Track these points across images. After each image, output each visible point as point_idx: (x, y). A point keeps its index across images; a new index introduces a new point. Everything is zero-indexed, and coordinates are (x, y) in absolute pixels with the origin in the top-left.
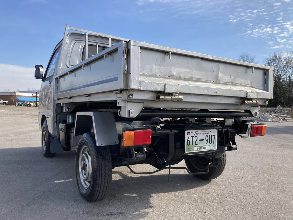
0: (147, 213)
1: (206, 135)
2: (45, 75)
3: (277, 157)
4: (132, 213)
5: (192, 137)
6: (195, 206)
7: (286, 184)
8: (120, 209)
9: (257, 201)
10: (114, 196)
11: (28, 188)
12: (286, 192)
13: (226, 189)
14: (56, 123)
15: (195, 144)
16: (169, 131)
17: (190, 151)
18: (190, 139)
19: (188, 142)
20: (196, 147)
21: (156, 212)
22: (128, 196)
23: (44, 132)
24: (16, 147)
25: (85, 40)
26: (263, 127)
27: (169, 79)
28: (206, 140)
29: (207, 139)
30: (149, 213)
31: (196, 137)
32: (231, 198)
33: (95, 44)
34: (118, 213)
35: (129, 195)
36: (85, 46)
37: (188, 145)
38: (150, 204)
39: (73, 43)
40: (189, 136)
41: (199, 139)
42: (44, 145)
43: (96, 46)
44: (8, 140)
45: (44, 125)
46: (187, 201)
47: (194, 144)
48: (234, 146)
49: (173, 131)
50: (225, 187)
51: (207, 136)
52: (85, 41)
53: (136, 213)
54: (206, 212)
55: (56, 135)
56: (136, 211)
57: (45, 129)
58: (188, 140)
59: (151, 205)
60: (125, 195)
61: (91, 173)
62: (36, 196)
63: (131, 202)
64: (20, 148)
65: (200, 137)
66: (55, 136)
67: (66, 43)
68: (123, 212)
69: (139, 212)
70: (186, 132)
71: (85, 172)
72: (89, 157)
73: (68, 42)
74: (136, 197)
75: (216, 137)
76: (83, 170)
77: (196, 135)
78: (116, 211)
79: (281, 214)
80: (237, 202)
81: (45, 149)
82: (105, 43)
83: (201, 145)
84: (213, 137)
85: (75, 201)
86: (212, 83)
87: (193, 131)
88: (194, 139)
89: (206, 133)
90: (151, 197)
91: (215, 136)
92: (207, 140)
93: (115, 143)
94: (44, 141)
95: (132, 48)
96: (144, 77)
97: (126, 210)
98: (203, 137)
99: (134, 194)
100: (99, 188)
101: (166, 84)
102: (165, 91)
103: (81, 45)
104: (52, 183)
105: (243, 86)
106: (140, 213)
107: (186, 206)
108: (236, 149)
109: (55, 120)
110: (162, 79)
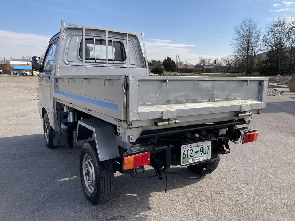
0: (146, 216)
1: (201, 147)
2: (43, 66)
3: (269, 143)
4: (133, 216)
5: (188, 150)
6: (189, 206)
7: (274, 178)
8: (123, 212)
9: (245, 199)
10: (117, 197)
11: (36, 188)
12: (272, 188)
13: (219, 186)
14: (57, 120)
15: (191, 157)
16: (166, 147)
17: (186, 163)
18: (186, 153)
19: (184, 155)
20: (191, 159)
21: (154, 214)
22: (129, 196)
23: (46, 125)
24: (19, 135)
25: (81, 34)
26: (255, 134)
27: (166, 104)
28: (201, 152)
29: (201, 151)
30: (148, 216)
31: (191, 150)
32: (222, 196)
33: (92, 37)
34: (120, 216)
35: (130, 195)
36: (82, 41)
37: (184, 158)
38: (149, 205)
39: (69, 39)
40: (185, 150)
41: (194, 151)
42: (46, 136)
43: (93, 39)
44: (10, 125)
45: (45, 118)
46: (182, 201)
47: (189, 157)
48: (227, 150)
49: (170, 146)
50: (218, 182)
51: (202, 148)
52: (82, 35)
53: (137, 216)
54: (198, 214)
55: (58, 130)
56: (136, 214)
57: (46, 122)
58: (184, 154)
59: (150, 206)
60: (127, 194)
61: (95, 180)
62: (45, 198)
63: (132, 204)
64: (22, 136)
65: (195, 150)
66: (57, 132)
67: (63, 39)
68: (125, 215)
69: (139, 215)
70: (182, 147)
71: (89, 178)
72: (92, 165)
73: (64, 37)
74: (136, 197)
75: (210, 147)
76: (87, 176)
77: (191, 148)
78: (119, 215)
79: (265, 214)
80: (227, 201)
81: (48, 141)
82: (102, 36)
83: (195, 157)
84: (207, 148)
85: (81, 203)
86: (208, 102)
87: (189, 145)
88: (190, 152)
89: (201, 146)
90: (150, 196)
91: (209, 146)
92: (202, 152)
93: (116, 156)
94: (46, 133)
95: (131, 83)
96: (143, 107)
97: (127, 213)
98: (198, 149)
99: (135, 193)
100: (103, 196)
101: (163, 111)
102: (162, 118)
103: (78, 39)
104: (58, 182)
105: (238, 100)
106: (141, 216)
107: (181, 207)
108: (229, 152)
109: (56, 116)
110: (159, 106)
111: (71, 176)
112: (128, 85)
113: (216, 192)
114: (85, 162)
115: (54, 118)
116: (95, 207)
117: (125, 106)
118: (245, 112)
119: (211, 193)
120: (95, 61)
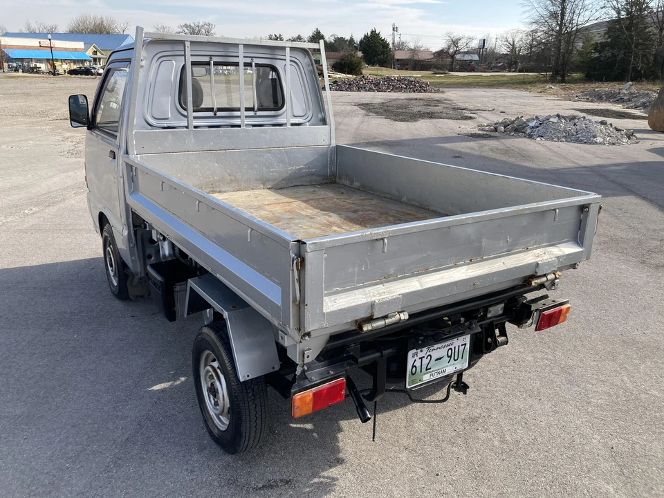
0: (334, 479)
1: (449, 347)
4: (308, 480)
5: (421, 358)
6: (420, 455)
8: (286, 470)
9: (533, 437)
10: (271, 430)
11: (106, 409)
12: (590, 409)
14: (135, 248)
15: (427, 369)
16: (378, 354)
17: (417, 383)
18: (418, 364)
19: (414, 368)
20: (427, 373)
21: (349, 475)
22: (296, 428)
23: (109, 248)
24: (48, 261)
25: (183, 53)
26: (564, 312)
27: (382, 283)
28: (448, 357)
29: (449, 355)
30: (337, 479)
31: (429, 357)
32: (487, 429)
33: (207, 59)
34: (281, 481)
35: (299, 426)
36: (184, 68)
37: (413, 374)
38: (339, 452)
39: (155, 65)
40: (416, 358)
41: (434, 357)
42: (112, 274)
43: (208, 63)
44: (25, 231)
45: (105, 234)
46: (405, 442)
47: (424, 370)
48: (500, 339)
49: (385, 352)
51: (451, 349)
52: (185, 55)
53: (316, 480)
54: (437, 475)
55: (139, 270)
56: (314, 475)
57: (108, 241)
58: (413, 366)
59: (341, 455)
60: (291, 424)
62: (126, 436)
63: (303, 450)
64: (57, 264)
65: (435, 355)
66: (137, 274)
67: (142, 66)
68: (291, 478)
69: (320, 477)
70: (411, 353)
71: (216, 400)
72: (222, 377)
73: (143, 63)
74: (311, 431)
75: (468, 346)
76: (212, 396)
77: (428, 353)
78: (278, 477)
79: (571, 474)
80: (496, 443)
81: (115, 284)
82: (229, 54)
83: (436, 369)
84: (462, 348)
85: (202, 449)
86: (468, 264)
87: (424, 348)
88: (425, 361)
89: (448, 345)
90: (340, 430)
91: (465, 344)
92: (451, 357)
93: (273, 368)
94: (111, 266)
95: (309, 257)
96: (333, 297)
97: (295, 473)
98: (443, 352)
99: (308, 423)
101: (375, 301)
102: (372, 316)
103: (176, 64)
104: (148, 392)
105: (531, 250)
106: (322, 480)
107: (404, 456)
108: (506, 343)
109: (134, 242)
110: (367, 289)
111: (175, 378)
112: (303, 260)
113: (474, 420)
114: (206, 366)
115: (129, 245)
116: (228, 458)
117: (297, 303)
118: (545, 275)
119: (464, 421)
120: (215, 114)
